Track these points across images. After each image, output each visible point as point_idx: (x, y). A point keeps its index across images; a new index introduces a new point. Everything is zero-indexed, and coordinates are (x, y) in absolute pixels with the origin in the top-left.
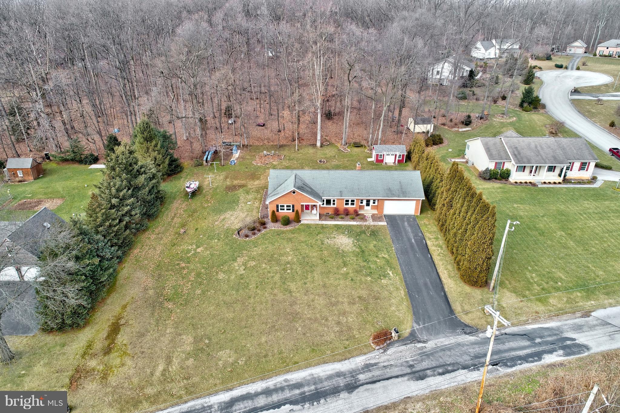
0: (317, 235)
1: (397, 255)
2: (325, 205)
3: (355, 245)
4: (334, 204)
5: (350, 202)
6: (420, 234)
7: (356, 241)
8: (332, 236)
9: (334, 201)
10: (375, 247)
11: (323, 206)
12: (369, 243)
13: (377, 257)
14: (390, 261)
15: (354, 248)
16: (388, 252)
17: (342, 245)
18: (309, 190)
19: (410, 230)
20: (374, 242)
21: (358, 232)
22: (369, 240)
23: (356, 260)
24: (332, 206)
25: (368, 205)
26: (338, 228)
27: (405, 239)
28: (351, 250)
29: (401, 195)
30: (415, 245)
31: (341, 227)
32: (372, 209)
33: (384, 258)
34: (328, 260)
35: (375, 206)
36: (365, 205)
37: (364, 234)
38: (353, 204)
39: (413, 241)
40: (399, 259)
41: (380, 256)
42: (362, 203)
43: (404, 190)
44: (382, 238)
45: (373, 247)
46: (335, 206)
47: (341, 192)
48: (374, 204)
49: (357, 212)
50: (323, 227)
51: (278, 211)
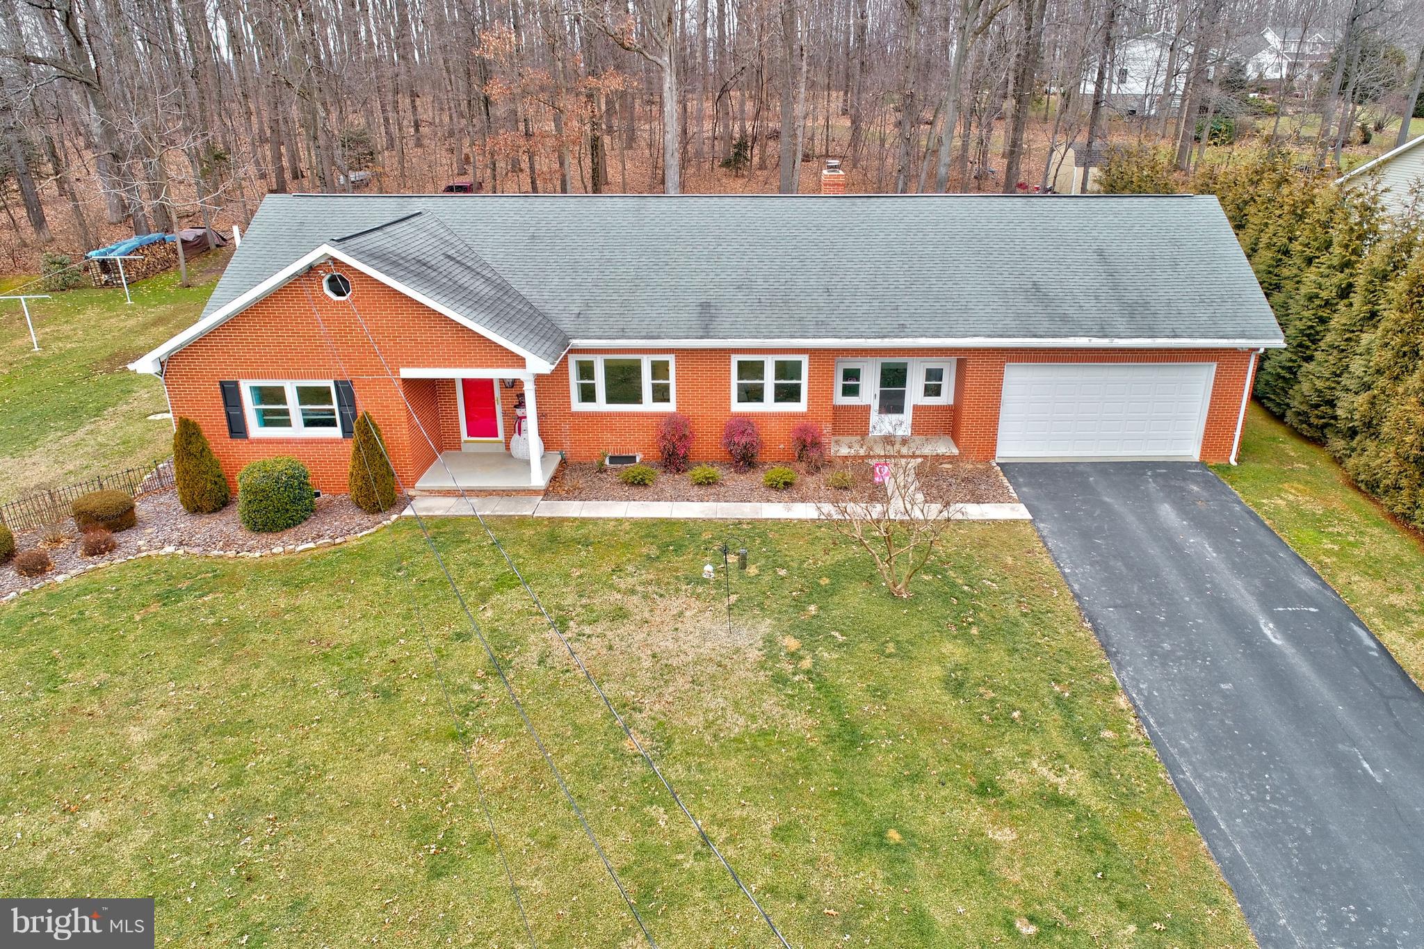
0: (484, 597)
1: (1172, 768)
2: (601, 405)
3: (780, 680)
4: (661, 394)
5: (769, 381)
6: (1306, 584)
7: (792, 643)
8: (607, 599)
9: (659, 370)
10: (956, 687)
11: (588, 407)
12: (903, 654)
13: (986, 789)
14: (1126, 841)
15: (770, 703)
16: (1084, 738)
17: (665, 671)
18: (479, 286)
19: (1211, 554)
20: (955, 651)
21: (821, 573)
22: (904, 635)
23: (782, 833)
24: (648, 405)
25: (891, 403)
26: (663, 549)
27: (1199, 618)
28: (737, 724)
29: (1121, 323)
30: (1302, 667)
31: (693, 535)
32: (917, 428)
33: (1056, 801)
34: (480, 840)
35: (937, 408)
36: (875, 405)
37: (861, 588)
38: (788, 393)
39: (1268, 629)
40: (1203, 819)
41: (1015, 781)
42: (850, 391)
43: (1132, 296)
44: (1013, 611)
45: (937, 692)
46: (670, 407)
47: (705, 306)
48: (932, 401)
49: (816, 444)
50: (553, 538)
51: (237, 428)
